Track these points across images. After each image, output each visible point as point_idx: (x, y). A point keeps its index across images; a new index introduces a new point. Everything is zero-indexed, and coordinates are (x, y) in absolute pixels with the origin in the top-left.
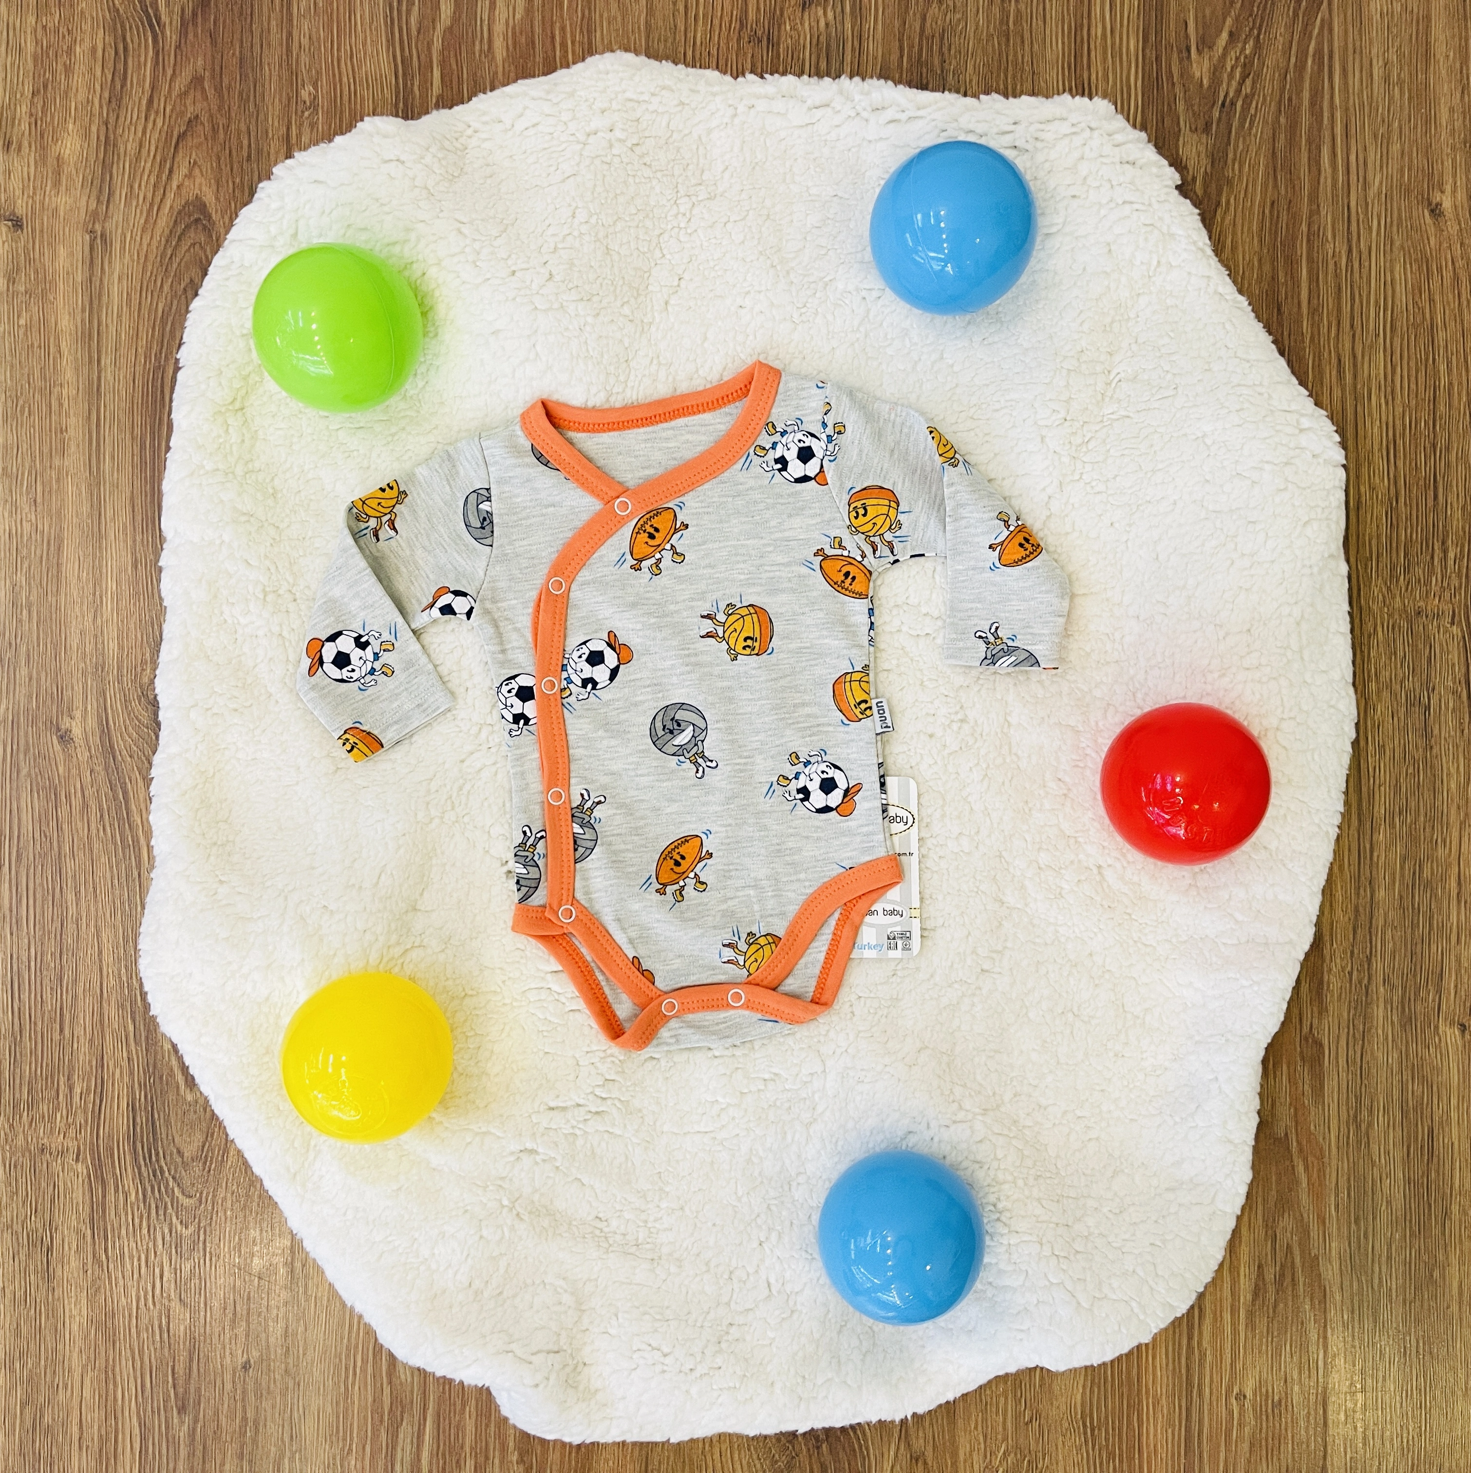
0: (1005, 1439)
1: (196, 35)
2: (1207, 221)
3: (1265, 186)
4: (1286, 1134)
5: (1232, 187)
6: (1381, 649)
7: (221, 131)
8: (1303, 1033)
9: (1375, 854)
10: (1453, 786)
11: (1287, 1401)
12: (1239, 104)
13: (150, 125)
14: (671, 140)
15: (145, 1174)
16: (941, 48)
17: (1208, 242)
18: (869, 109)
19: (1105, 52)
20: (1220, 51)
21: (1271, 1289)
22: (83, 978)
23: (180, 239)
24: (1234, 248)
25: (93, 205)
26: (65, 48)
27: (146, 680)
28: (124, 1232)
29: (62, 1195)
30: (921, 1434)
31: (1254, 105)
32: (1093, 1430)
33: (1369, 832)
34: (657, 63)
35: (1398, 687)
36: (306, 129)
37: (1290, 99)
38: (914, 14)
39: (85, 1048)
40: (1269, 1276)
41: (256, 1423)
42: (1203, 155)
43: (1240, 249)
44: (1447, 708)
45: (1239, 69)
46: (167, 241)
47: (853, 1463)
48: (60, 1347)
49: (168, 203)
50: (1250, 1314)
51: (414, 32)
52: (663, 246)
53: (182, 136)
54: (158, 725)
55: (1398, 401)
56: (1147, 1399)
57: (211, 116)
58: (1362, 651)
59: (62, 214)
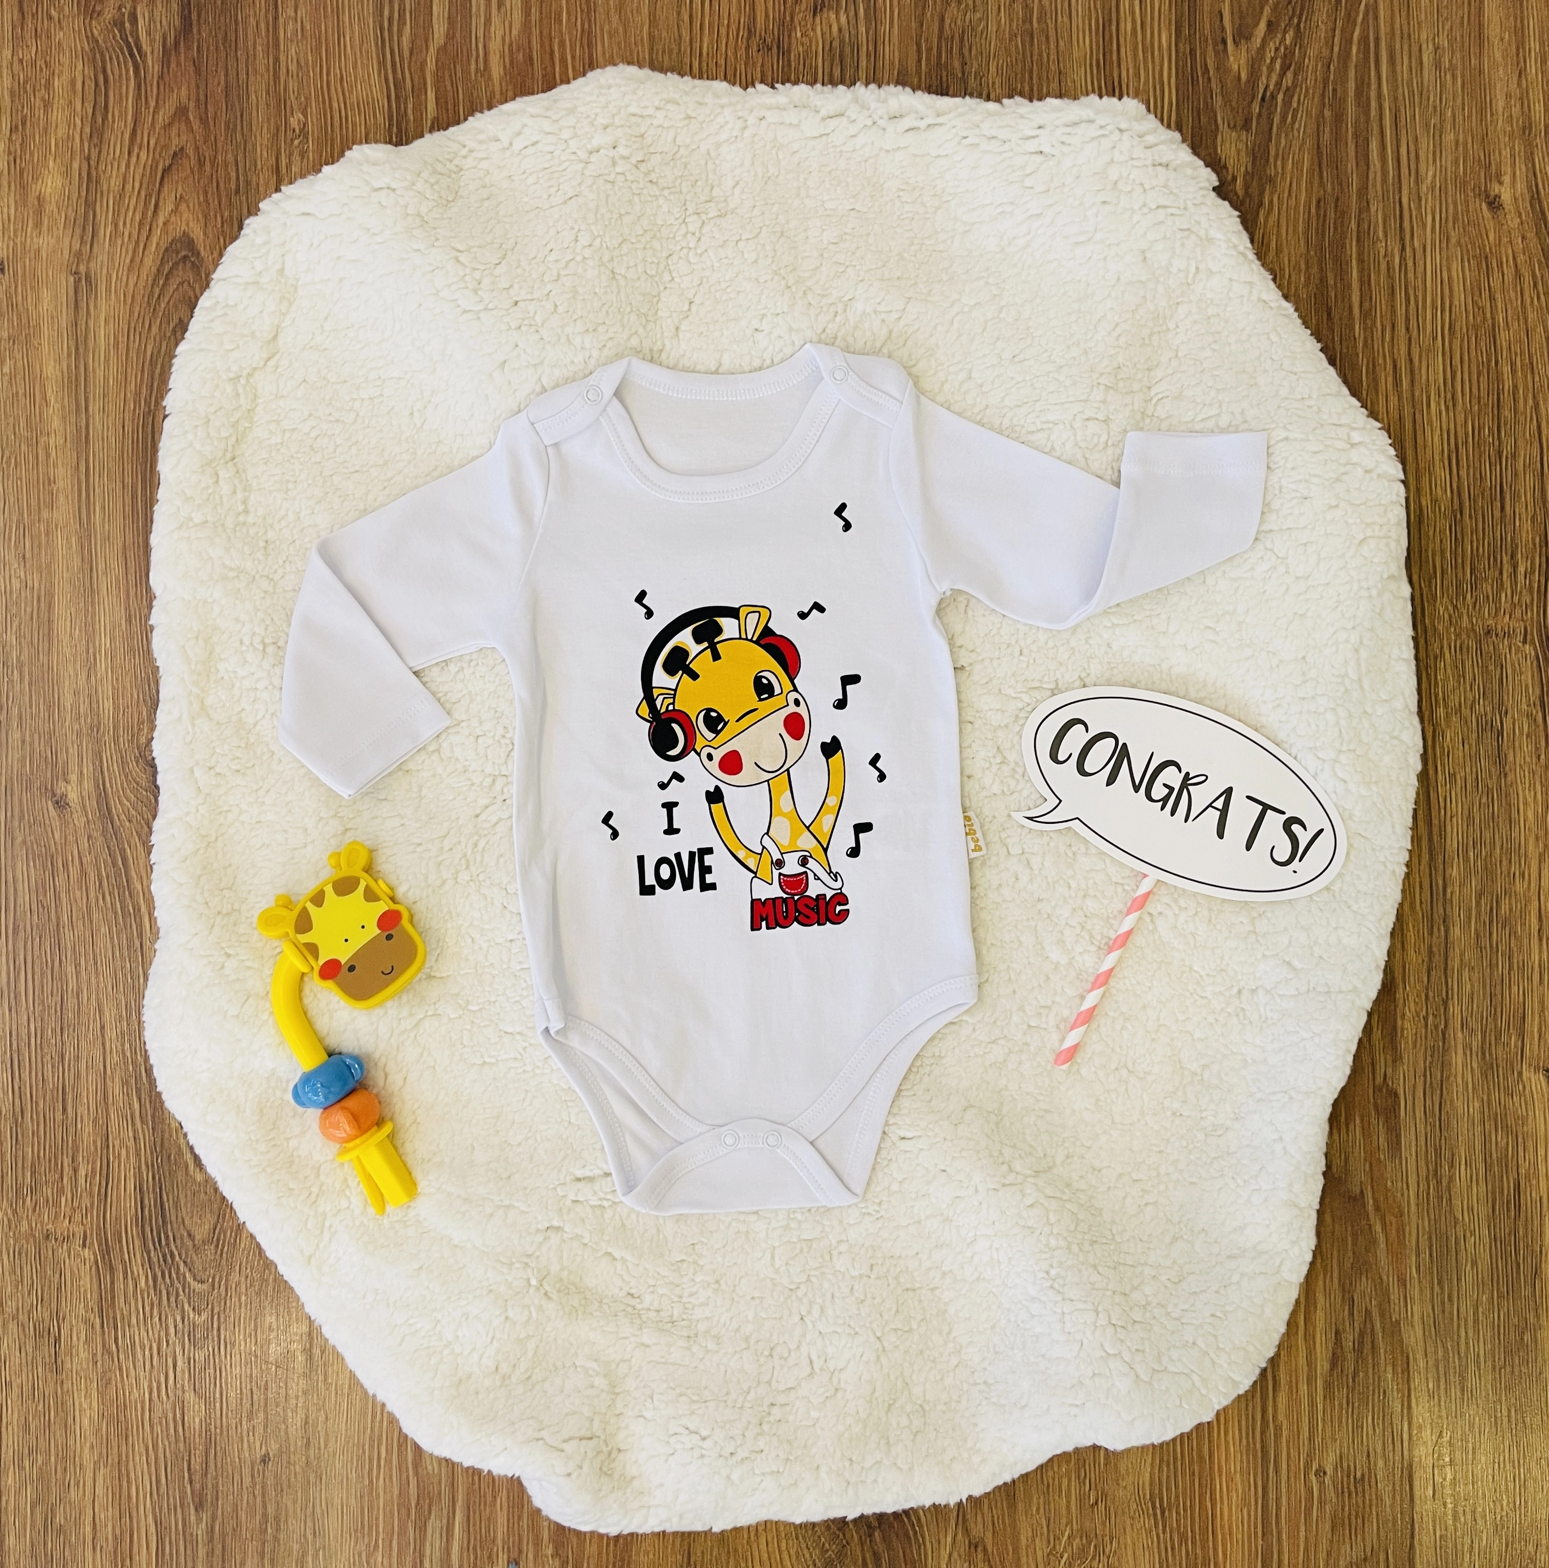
0: (1069, 1522)
1: (178, 64)
2: (1249, 223)
3: (1310, 183)
4: (1362, 1191)
5: (1275, 186)
6: (1449, 671)
7: (208, 163)
8: (1377, 1083)
9: (1449, 891)
10: (1530, 814)
11: (1370, 1476)
12: (1280, 97)
13: (134, 159)
14: (678, 156)
15: (155, 1260)
16: (961, 48)
17: (1249, 245)
18: (886, 117)
19: (1135, 49)
20: (1259, 40)
21: (1350, 1357)
22: (85, 1054)
23: (167, 279)
24: (1279, 250)
25: (77, 246)
26: (43, 81)
27: (143, 740)
28: (134, 1320)
29: (68, 1283)
30: (979, 1518)
31: (1296, 98)
32: (1163, 1513)
33: (1441, 867)
34: (662, 76)
35: (1468, 711)
36: (296, 157)
37: (1334, 90)
38: (932, 15)
39: (89, 1129)
40: (1348, 1344)
41: (277, 1519)
42: (1243, 154)
43: (1286, 251)
44: (1521, 733)
45: (1279, 61)
46: (154, 280)
47: (908, 1551)
48: (71, 1442)
49: (155, 240)
50: (1328, 1386)
51: (406, 53)
52: (672, 268)
53: (167, 170)
54: (157, 787)
55: (1459, 407)
56: (1220, 1476)
57: (197, 148)
58: (1427, 674)
59: (44, 255)
